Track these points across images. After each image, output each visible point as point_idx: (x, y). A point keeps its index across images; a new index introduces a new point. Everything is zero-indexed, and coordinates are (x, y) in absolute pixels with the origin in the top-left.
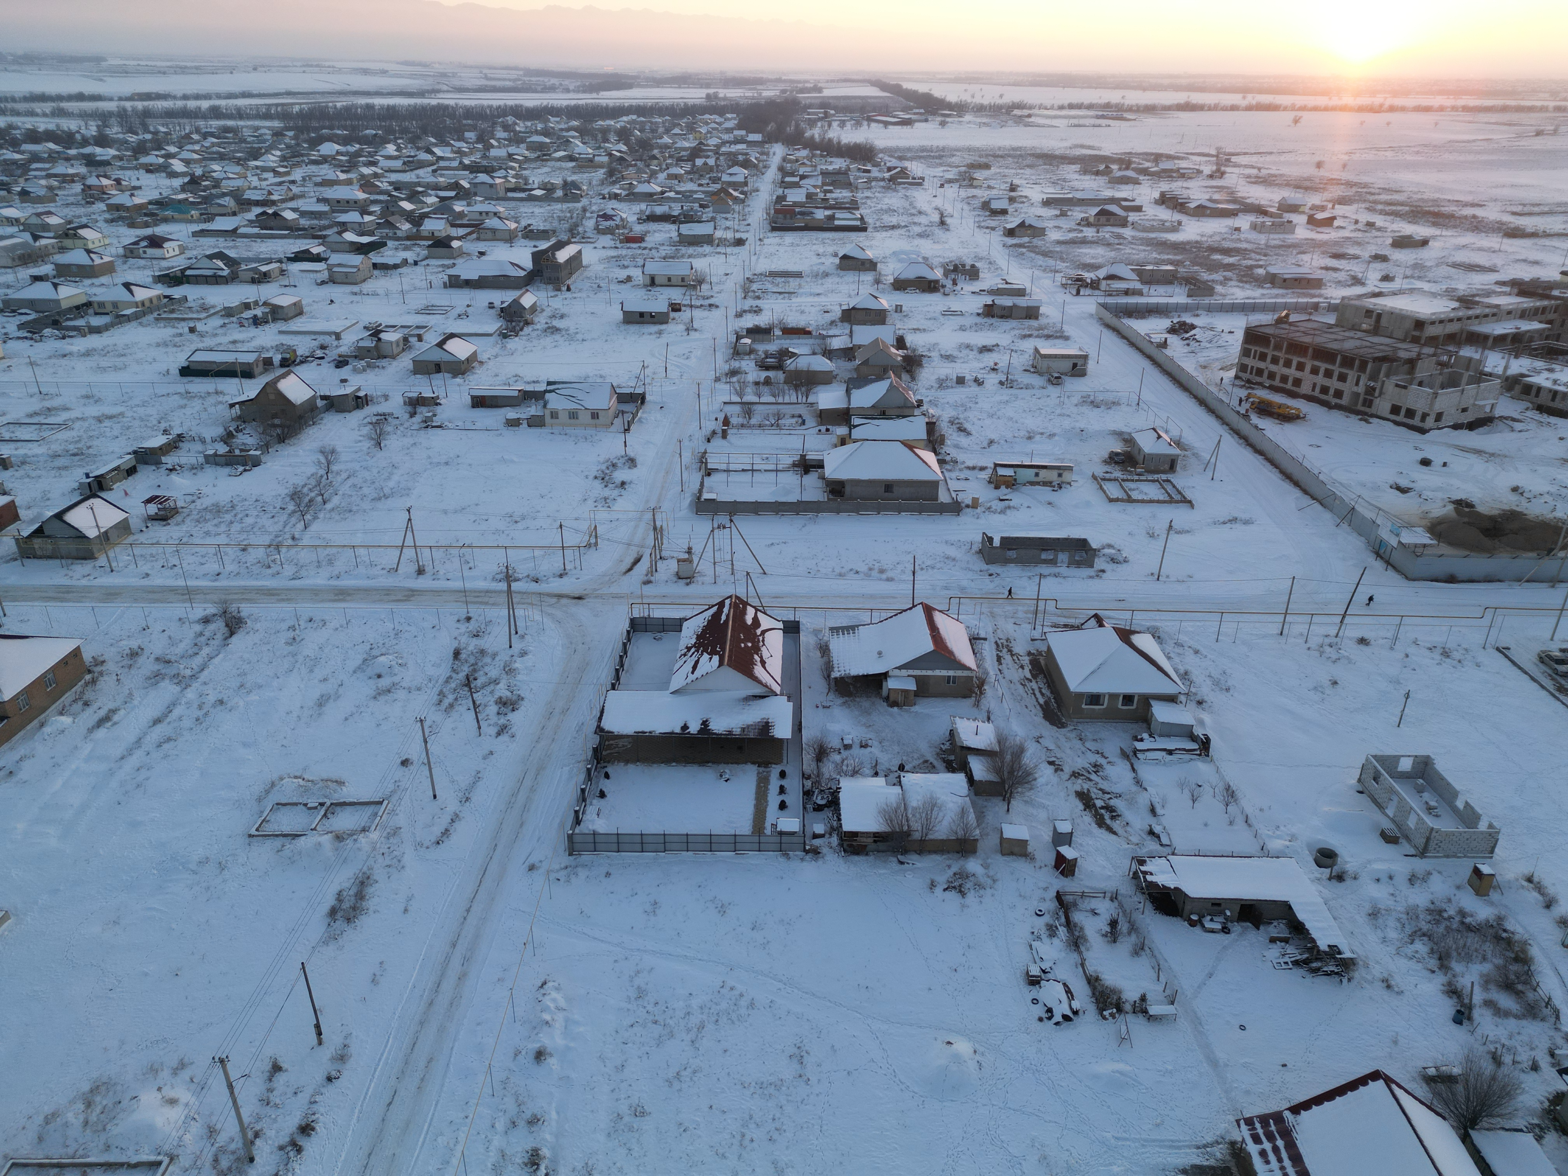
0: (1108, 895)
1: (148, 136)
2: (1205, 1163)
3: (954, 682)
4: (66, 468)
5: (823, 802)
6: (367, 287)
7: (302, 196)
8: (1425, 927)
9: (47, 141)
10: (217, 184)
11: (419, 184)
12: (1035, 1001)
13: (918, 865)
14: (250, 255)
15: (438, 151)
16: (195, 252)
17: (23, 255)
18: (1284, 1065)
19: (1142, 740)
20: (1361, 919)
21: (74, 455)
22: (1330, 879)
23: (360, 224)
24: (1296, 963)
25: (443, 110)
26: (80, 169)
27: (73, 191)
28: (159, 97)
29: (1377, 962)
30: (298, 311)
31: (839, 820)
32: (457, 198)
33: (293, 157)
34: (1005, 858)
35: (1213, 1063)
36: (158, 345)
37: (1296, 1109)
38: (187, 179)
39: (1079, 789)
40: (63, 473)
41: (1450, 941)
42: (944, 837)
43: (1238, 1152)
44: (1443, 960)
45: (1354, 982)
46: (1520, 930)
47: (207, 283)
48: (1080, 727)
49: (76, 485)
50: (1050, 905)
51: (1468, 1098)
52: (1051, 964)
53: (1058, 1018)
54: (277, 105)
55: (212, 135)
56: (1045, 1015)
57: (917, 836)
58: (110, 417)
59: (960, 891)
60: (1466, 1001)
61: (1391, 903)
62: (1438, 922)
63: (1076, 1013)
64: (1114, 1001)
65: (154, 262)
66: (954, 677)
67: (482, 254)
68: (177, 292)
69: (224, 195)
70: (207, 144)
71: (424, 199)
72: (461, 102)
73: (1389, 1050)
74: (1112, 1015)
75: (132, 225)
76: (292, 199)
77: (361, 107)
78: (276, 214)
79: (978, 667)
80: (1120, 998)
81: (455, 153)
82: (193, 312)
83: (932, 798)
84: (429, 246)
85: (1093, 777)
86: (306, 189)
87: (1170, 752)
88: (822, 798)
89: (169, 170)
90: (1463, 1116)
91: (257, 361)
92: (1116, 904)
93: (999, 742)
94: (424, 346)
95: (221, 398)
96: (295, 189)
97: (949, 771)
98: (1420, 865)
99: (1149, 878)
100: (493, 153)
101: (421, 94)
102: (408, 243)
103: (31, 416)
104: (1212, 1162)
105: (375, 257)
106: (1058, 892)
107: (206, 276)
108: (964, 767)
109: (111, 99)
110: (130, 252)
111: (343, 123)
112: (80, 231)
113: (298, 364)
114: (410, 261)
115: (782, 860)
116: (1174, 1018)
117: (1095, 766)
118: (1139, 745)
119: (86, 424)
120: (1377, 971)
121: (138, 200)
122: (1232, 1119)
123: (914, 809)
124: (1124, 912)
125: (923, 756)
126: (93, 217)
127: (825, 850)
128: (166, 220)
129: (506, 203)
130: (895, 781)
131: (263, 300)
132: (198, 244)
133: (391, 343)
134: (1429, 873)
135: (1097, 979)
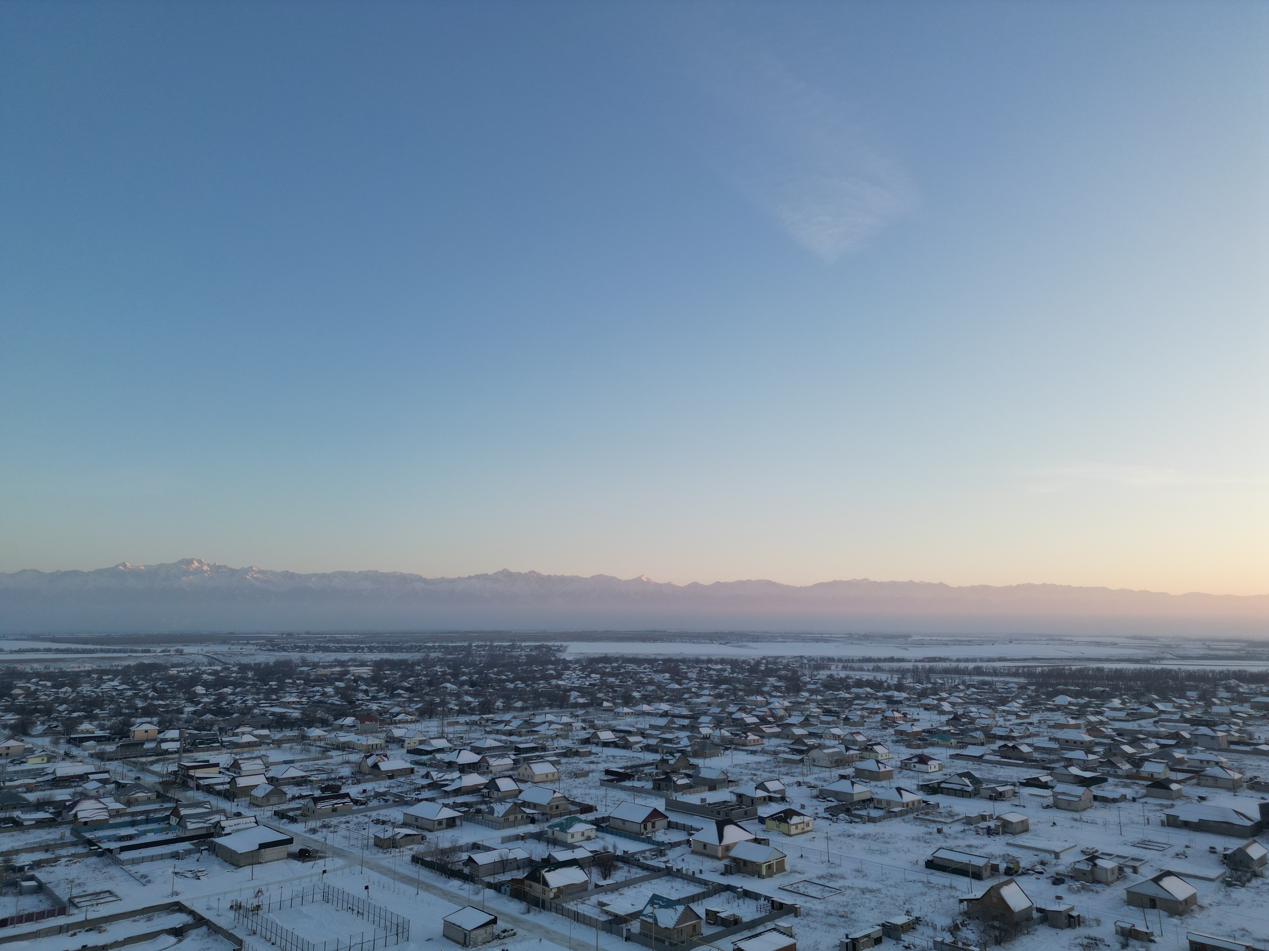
1: (930, 686)
4: (833, 926)
6: (1087, 815)
7: (1037, 735)
9: (867, 687)
10: (972, 721)
11: (1140, 732)
14: (991, 777)
15: (1160, 706)
16: (950, 770)
17: (838, 760)
21: (842, 916)
23: (1084, 761)
25: (1166, 674)
26: (882, 705)
27: (876, 720)
28: (941, 660)
30: (1024, 827)
32: (1177, 746)
33: (1032, 705)
36: (913, 839)
38: (951, 717)
40: (831, 929)
47: (955, 795)
49: (838, 942)
54: (1024, 667)
55: (974, 686)
58: (871, 891)
65: (920, 774)
67: (1202, 798)
68: (933, 799)
69: (977, 729)
70: (969, 692)
71: (1145, 745)
72: (1183, 668)
75: (909, 746)
76: (1028, 736)
77: (1093, 669)
78: (1014, 747)
81: (1177, 708)
82: (942, 817)
84: (1148, 786)
86: (1041, 730)
89: (940, 709)
91: (986, 865)
94: (1139, 879)
95: (953, 893)
96: (1032, 729)
100: (1215, 709)
101: (1147, 660)
102: (1128, 781)
103: (819, 878)
105: (1096, 790)
107: (955, 790)
109: (910, 661)
110: (905, 765)
111: (1076, 681)
112: (875, 747)
113: (1020, 875)
114: (1129, 797)
119: (853, 893)
121: (915, 729)
126: (885, 738)
128: (932, 745)
129: (1229, 755)
131: (997, 814)
132: (953, 764)
133: (1106, 870)
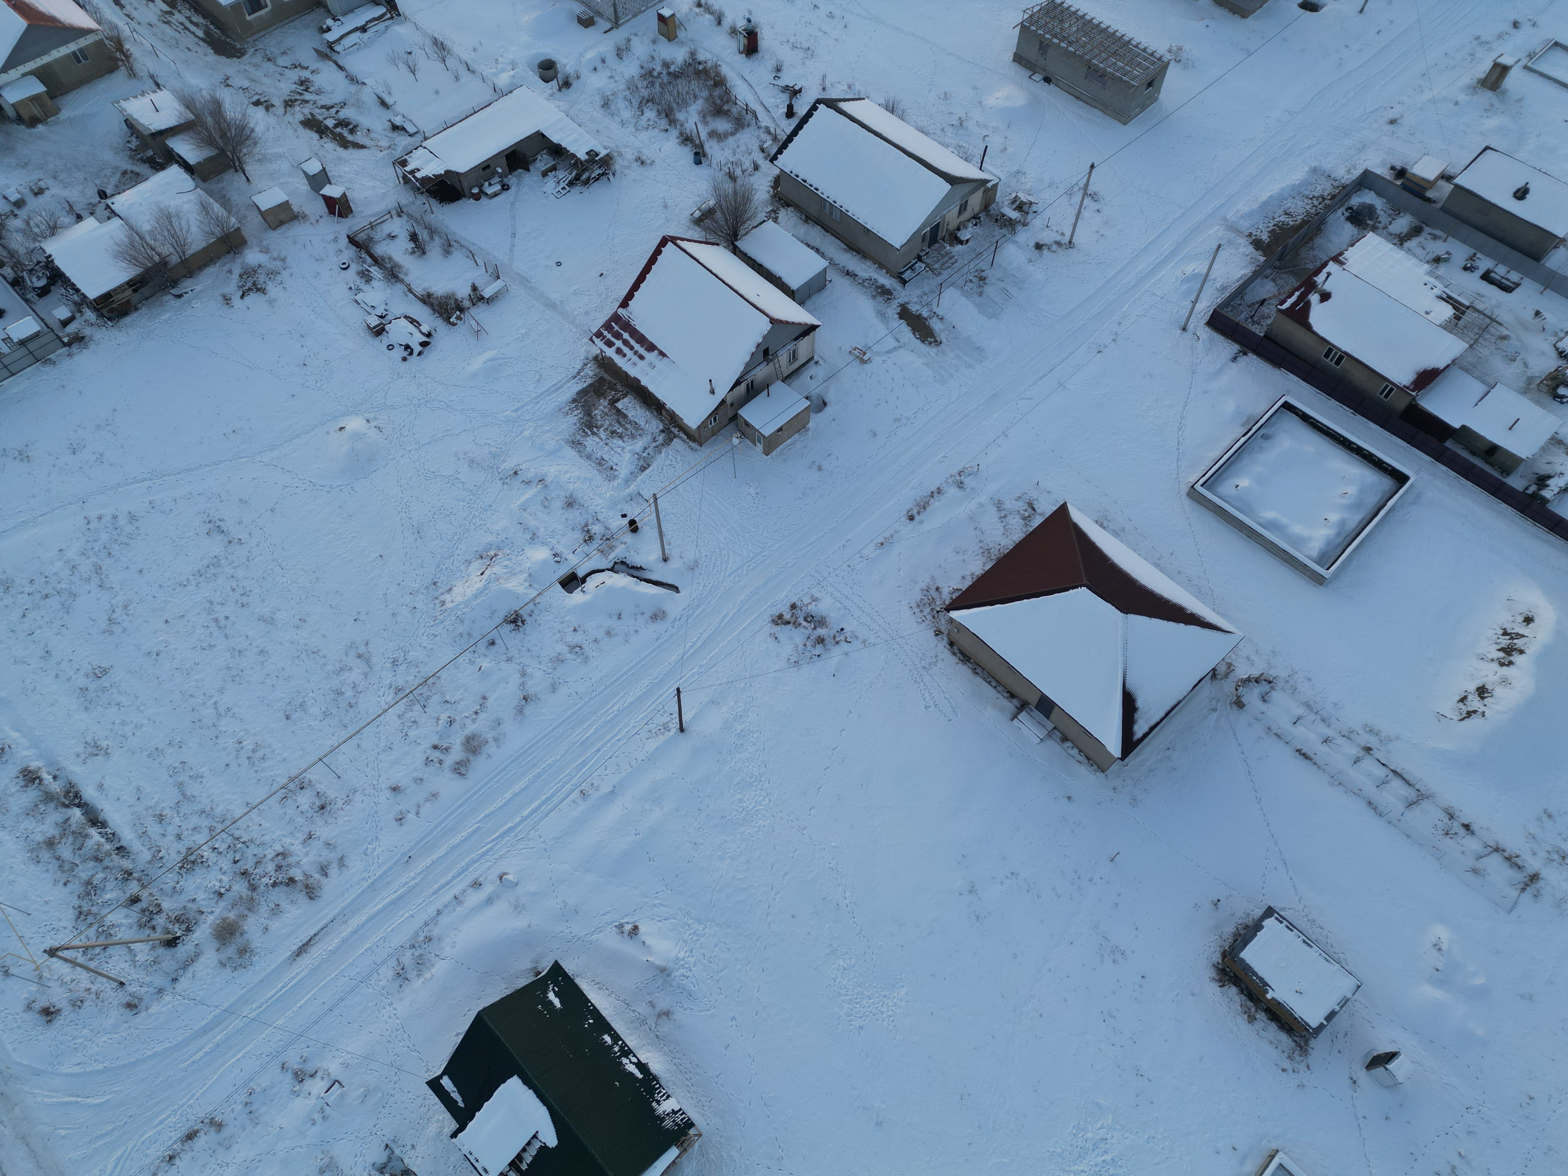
0: (394, 213)
2: (585, 385)
3: (85, 58)
5: (42, 283)
8: (645, 93)
12: (390, 347)
13: (198, 288)
18: (601, 275)
19: (329, 29)
20: (598, 114)
22: (560, 90)
24: (571, 184)
29: (627, 147)
31: (77, 290)
34: (279, 231)
35: (552, 306)
37: (624, 304)
39: (302, 118)
41: (667, 96)
42: (204, 244)
43: (603, 362)
44: (668, 115)
45: (618, 174)
46: (709, 56)
48: (260, 45)
50: (349, 253)
51: (726, 220)
52: (383, 307)
53: (417, 349)
56: (405, 354)
57: (174, 260)
59: (258, 290)
60: (697, 142)
61: (613, 85)
62: (652, 83)
63: (429, 335)
64: (453, 305)
66: (81, 50)
73: (664, 215)
74: (459, 318)
79: (99, 22)
80: (456, 300)
83: (161, 210)
85: (307, 96)
87: (363, 29)
88: (39, 278)
90: (729, 235)
92: (405, 217)
93: (188, 107)
97: (158, 170)
98: (619, 36)
99: (419, 175)
104: (589, 381)
106: (348, 236)
108: (172, 158)
115: (47, 368)
116: (505, 289)
117: (302, 83)
118: (331, 37)
120: (629, 154)
122: (586, 340)
123: (151, 232)
124: (416, 221)
125: (117, 168)
127: (87, 331)
130: (107, 213)
134: (629, 40)
135: (429, 295)
